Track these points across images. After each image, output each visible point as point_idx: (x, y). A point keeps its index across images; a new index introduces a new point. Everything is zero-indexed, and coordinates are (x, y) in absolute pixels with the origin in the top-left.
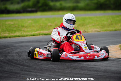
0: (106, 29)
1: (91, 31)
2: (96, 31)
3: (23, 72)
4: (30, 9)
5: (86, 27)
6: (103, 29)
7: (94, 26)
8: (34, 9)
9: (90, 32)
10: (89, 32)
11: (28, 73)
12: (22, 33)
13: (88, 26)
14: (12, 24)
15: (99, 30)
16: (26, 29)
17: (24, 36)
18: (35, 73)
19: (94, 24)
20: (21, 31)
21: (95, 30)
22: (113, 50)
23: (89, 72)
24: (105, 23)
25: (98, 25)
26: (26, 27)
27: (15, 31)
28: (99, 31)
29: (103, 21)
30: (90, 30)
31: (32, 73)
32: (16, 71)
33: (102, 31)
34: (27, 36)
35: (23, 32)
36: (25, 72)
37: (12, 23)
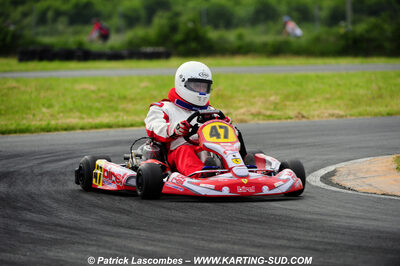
0: (361, 109)
1: (318, 116)
2: (333, 115)
3: (108, 228)
4: (149, 49)
5: (304, 102)
6: (354, 111)
7: (328, 99)
8: (161, 49)
9: (316, 119)
10: (313, 116)
11: (122, 230)
12: (118, 116)
13: (312, 100)
14: (93, 92)
15: (341, 113)
16: (130, 106)
17: (124, 126)
18: (142, 233)
19: (328, 96)
20: (116, 110)
21: (331, 111)
22: (375, 171)
23: (298, 232)
24: (361, 92)
25: (340, 98)
26: (132, 100)
27: (99, 110)
28: (342, 116)
29: (357, 85)
30: (316, 113)
31: (135, 232)
32: (90, 226)
33: (351, 115)
34: (132, 125)
35: (122, 114)
36: (115, 230)
37: (92, 87)
